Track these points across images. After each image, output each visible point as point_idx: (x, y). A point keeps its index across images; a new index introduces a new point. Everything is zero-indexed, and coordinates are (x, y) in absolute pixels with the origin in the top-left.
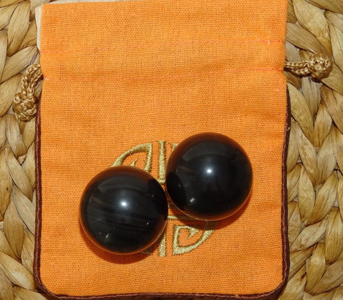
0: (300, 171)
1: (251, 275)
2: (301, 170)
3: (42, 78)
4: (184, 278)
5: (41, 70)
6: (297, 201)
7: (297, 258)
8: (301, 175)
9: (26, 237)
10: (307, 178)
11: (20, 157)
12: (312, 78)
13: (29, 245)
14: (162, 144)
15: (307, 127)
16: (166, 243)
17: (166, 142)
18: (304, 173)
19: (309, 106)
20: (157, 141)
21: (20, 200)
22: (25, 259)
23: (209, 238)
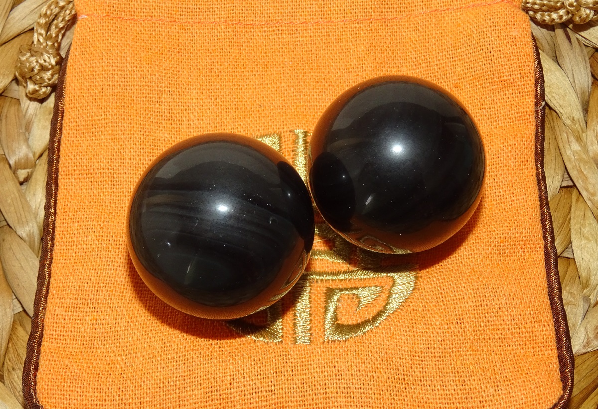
0: (571, 198)
1: (494, 382)
2: (573, 197)
3: (74, 20)
4: (352, 390)
5: (74, 5)
6: (571, 256)
7: (584, 367)
8: (573, 204)
9: (16, 326)
10: (585, 209)
11: (20, 170)
12: (573, 27)
13: (22, 340)
14: (301, 136)
15: (573, 119)
16: (311, 320)
17: (308, 132)
18: (577, 201)
19: (573, 85)
20: (290, 131)
21: (10, 248)
22: (11, 369)
23: (401, 307)
